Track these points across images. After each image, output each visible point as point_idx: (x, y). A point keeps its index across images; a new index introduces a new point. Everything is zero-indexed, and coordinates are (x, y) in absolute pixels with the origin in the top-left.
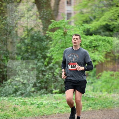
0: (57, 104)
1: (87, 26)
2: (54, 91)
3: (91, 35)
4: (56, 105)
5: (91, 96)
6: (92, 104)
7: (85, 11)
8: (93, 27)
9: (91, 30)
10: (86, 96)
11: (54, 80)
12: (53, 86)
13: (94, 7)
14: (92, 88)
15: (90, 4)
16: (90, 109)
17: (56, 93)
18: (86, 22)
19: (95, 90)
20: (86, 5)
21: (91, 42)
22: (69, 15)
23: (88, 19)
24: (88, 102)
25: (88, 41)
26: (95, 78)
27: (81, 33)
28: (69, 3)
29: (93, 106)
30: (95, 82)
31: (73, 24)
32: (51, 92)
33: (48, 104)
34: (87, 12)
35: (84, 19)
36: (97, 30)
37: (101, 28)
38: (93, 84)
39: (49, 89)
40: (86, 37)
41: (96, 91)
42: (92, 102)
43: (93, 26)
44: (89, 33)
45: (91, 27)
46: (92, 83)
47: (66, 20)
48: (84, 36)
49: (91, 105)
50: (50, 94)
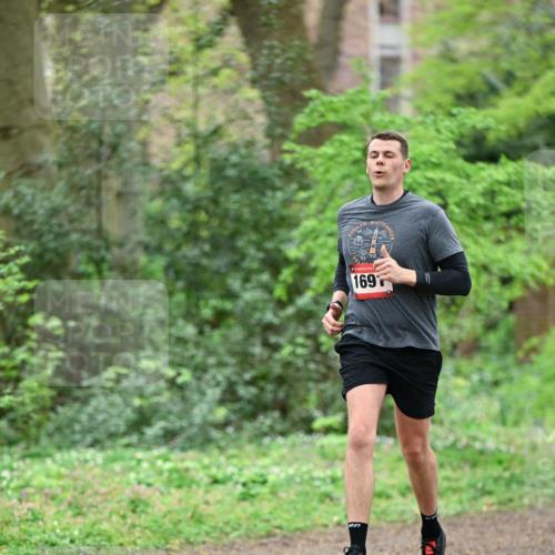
0: (334, 480)
1: (475, 118)
2: (320, 423)
3: (492, 158)
4: (329, 488)
5: (491, 444)
6: (496, 480)
7: (462, 46)
8: (500, 122)
9: (491, 137)
10: (467, 446)
11: (317, 372)
12: (313, 398)
13: (504, 31)
14: (496, 407)
15: (485, 15)
16: (485, 504)
17: (328, 430)
18: (469, 98)
19: (511, 417)
20: (469, 18)
21: (491, 194)
22: (390, 65)
23: (479, 85)
24: (479, 472)
25: (480, 187)
26: (510, 359)
27: (446, 151)
28: (389, 11)
29: (501, 492)
30: (510, 380)
31: (406, 110)
32: (306, 426)
33: (290, 480)
34: (473, 54)
35: (459, 84)
36: (520, 135)
37: (541, 128)
38: (503, 390)
39: (297, 412)
40: (469, 168)
41: (516, 423)
42: (496, 471)
43: (502, 116)
44: (480, 150)
45: (491, 122)
46: (496, 384)
47: (374, 92)
48: (460, 162)
49: (491, 486)
50: (300, 437)
